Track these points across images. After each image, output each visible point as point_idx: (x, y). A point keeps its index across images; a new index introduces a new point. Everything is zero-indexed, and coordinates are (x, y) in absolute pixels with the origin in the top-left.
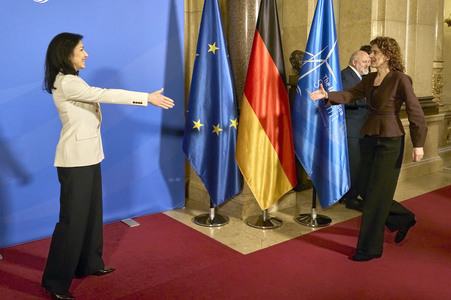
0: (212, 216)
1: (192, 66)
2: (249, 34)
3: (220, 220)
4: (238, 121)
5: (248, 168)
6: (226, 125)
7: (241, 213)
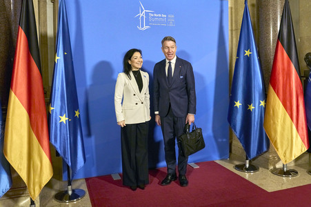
0: (247, 166)
1: (234, 65)
2: (273, 42)
3: (253, 168)
4: (266, 102)
5: (273, 133)
6: (257, 106)
7: (268, 165)
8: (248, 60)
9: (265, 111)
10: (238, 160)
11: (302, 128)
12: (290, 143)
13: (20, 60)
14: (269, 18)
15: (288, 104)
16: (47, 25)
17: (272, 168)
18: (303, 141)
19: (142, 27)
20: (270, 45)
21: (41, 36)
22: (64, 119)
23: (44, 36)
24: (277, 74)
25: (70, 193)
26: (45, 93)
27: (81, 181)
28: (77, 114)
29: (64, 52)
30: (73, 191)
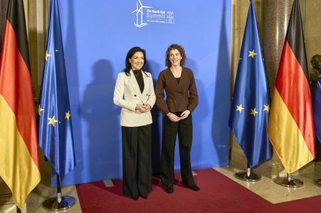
0: (249, 174)
1: (236, 67)
2: (279, 43)
3: (255, 177)
4: (270, 107)
5: (277, 141)
6: (261, 109)
7: (270, 174)
8: (253, 61)
9: (269, 116)
10: (238, 168)
11: (309, 136)
12: (296, 151)
13: (8, 57)
14: (276, 17)
15: (295, 109)
16: (37, 21)
17: (275, 177)
18: (310, 149)
19: (140, 23)
20: (276, 45)
21: (30, 32)
22: (53, 121)
23: (34, 32)
24: (283, 77)
25: (59, 200)
26: (34, 92)
27: (71, 187)
28: (68, 116)
29: (55, 49)
30: (63, 198)
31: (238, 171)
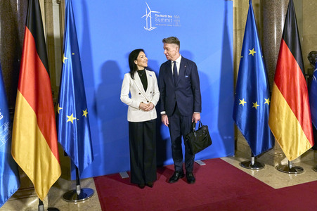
0: (253, 163)
1: (238, 64)
2: (277, 41)
3: (259, 165)
4: (270, 100)
5: (278, 131)
6: (262, 103)
7: (273, 162)
8: (253, 58)
9: (269, 109)
10: (243, 157)
11: (307, 126)
12: (295, 140)
13: (27, 61)
14: (273, 18)
15: (293, 101)
16: (54, 26)
17: (277, 164)
18: (308, 138)
19: (149, 27)
20: (274, 44)
21: (48, 36)
22: (71, 118)
23: (51, 37)
24: (281, 72)
25: (79, 192)
26: (53, 93)
27: (90, 180)
28: (85, 113)
29: (72, 52)
30: (82, 190)
31: (243, 160)
